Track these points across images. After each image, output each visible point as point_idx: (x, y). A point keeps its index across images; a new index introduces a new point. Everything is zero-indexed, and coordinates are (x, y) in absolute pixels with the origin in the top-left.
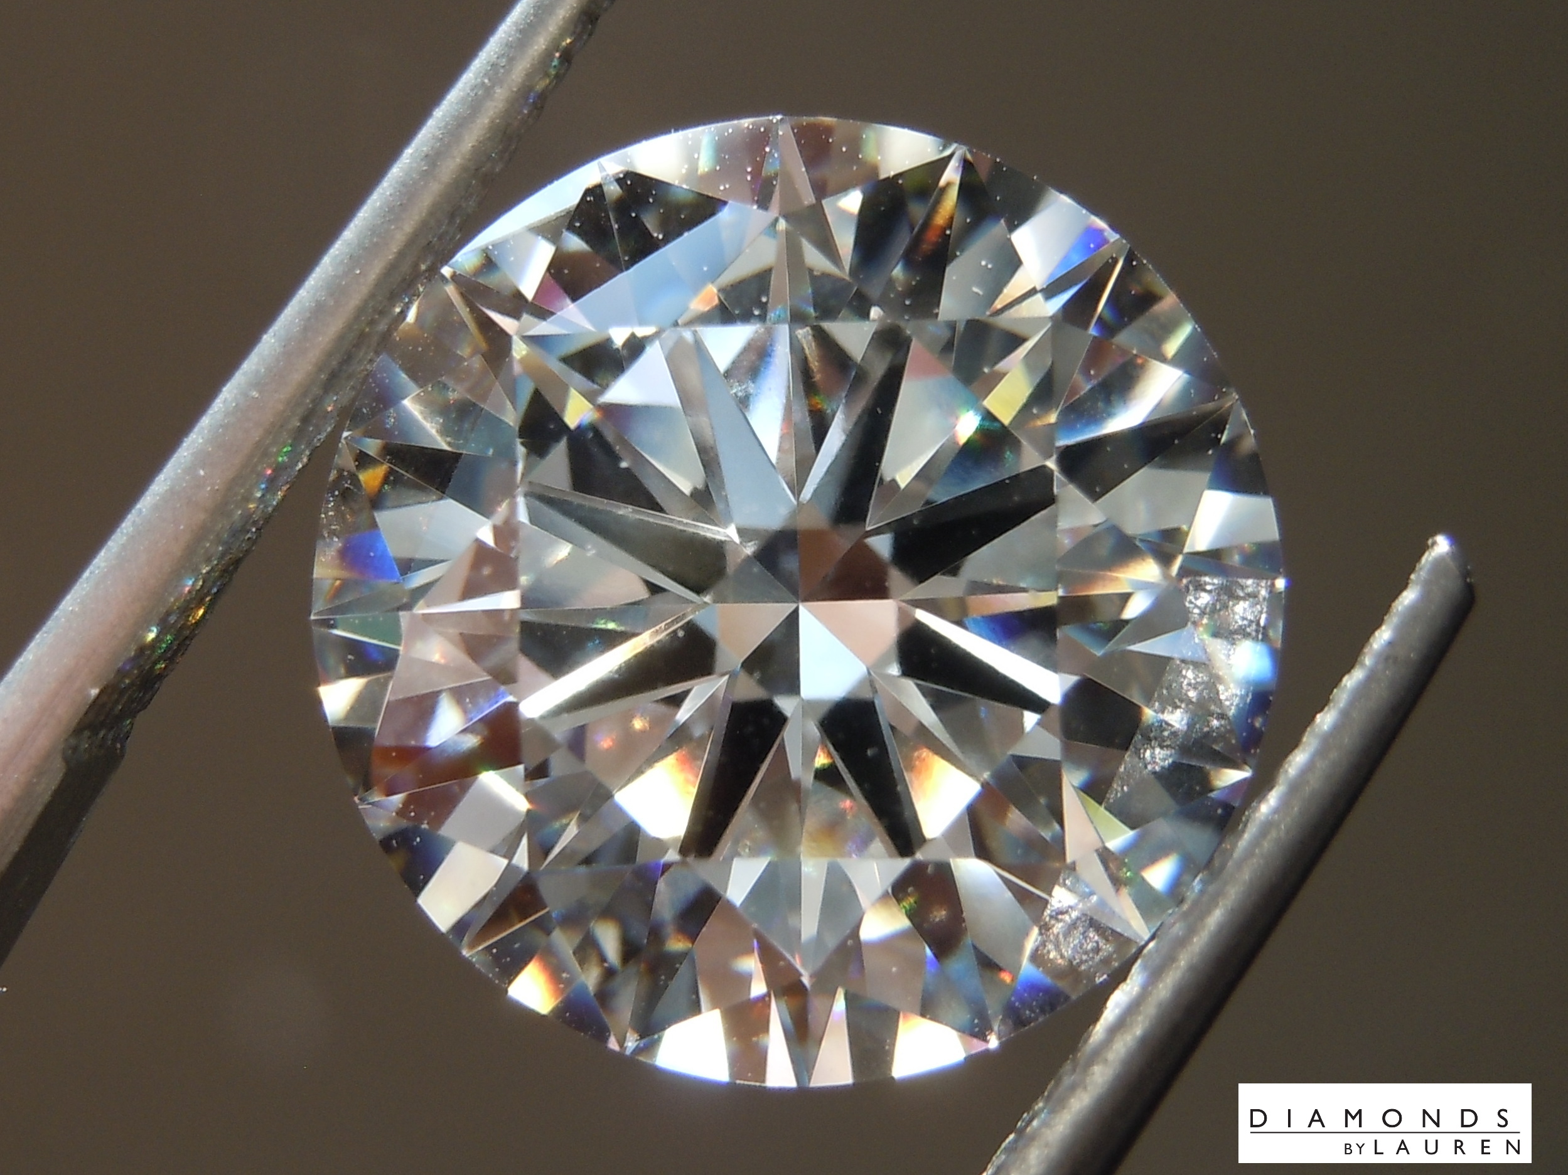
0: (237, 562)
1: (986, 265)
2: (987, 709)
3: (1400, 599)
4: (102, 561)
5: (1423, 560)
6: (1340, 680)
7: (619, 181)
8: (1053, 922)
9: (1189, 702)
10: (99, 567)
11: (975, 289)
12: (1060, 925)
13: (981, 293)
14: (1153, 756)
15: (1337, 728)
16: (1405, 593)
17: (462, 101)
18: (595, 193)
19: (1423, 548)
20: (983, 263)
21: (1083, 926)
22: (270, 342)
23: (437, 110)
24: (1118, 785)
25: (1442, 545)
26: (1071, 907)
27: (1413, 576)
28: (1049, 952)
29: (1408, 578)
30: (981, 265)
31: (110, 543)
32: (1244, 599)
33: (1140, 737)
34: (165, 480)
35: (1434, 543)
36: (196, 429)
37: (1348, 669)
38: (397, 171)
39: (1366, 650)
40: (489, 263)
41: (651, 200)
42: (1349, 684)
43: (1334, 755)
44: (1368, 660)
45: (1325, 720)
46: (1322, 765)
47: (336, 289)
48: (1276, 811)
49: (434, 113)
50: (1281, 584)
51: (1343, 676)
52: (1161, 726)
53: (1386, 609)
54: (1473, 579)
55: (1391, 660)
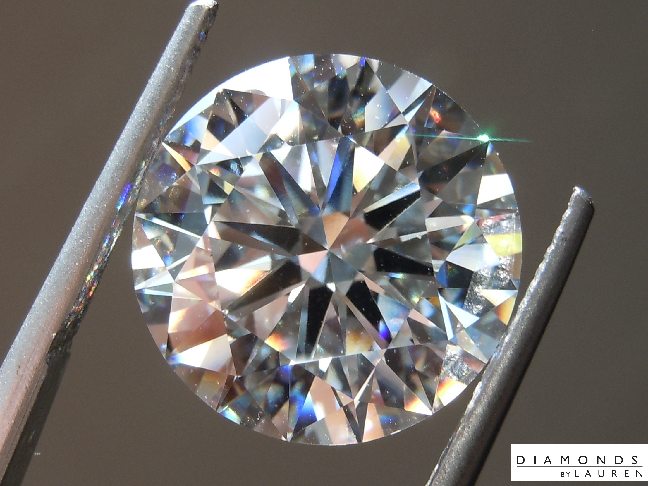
1: (380, 106)
3: (565, 214)
4: (48, 282)
5: (572, 195)
6: (547, 249)
8: (449, 362)
11: (376, 117)
12: (452, 362)
13: (379, 118)
15: (546, 269)
16: (566, 211)
19: (572, 191)
20: (378, 105)
21: (461, 362)
24: (466, 303)
25: (578, 191)
26: (455, 355)
27: (569, 204)
28: (449, 373)
29: (567, 205)
32: (506, 220)
33: (473, 282)
35: (575, 190)
37: (549, 245)
39: (554, 237)
42: (549, 251)
44: (555, 241)
45: (542, 267)
46: (543, 285)
52: (480, 276)
53: (560, 219)
54: (593, 202)
55: (564, 240)
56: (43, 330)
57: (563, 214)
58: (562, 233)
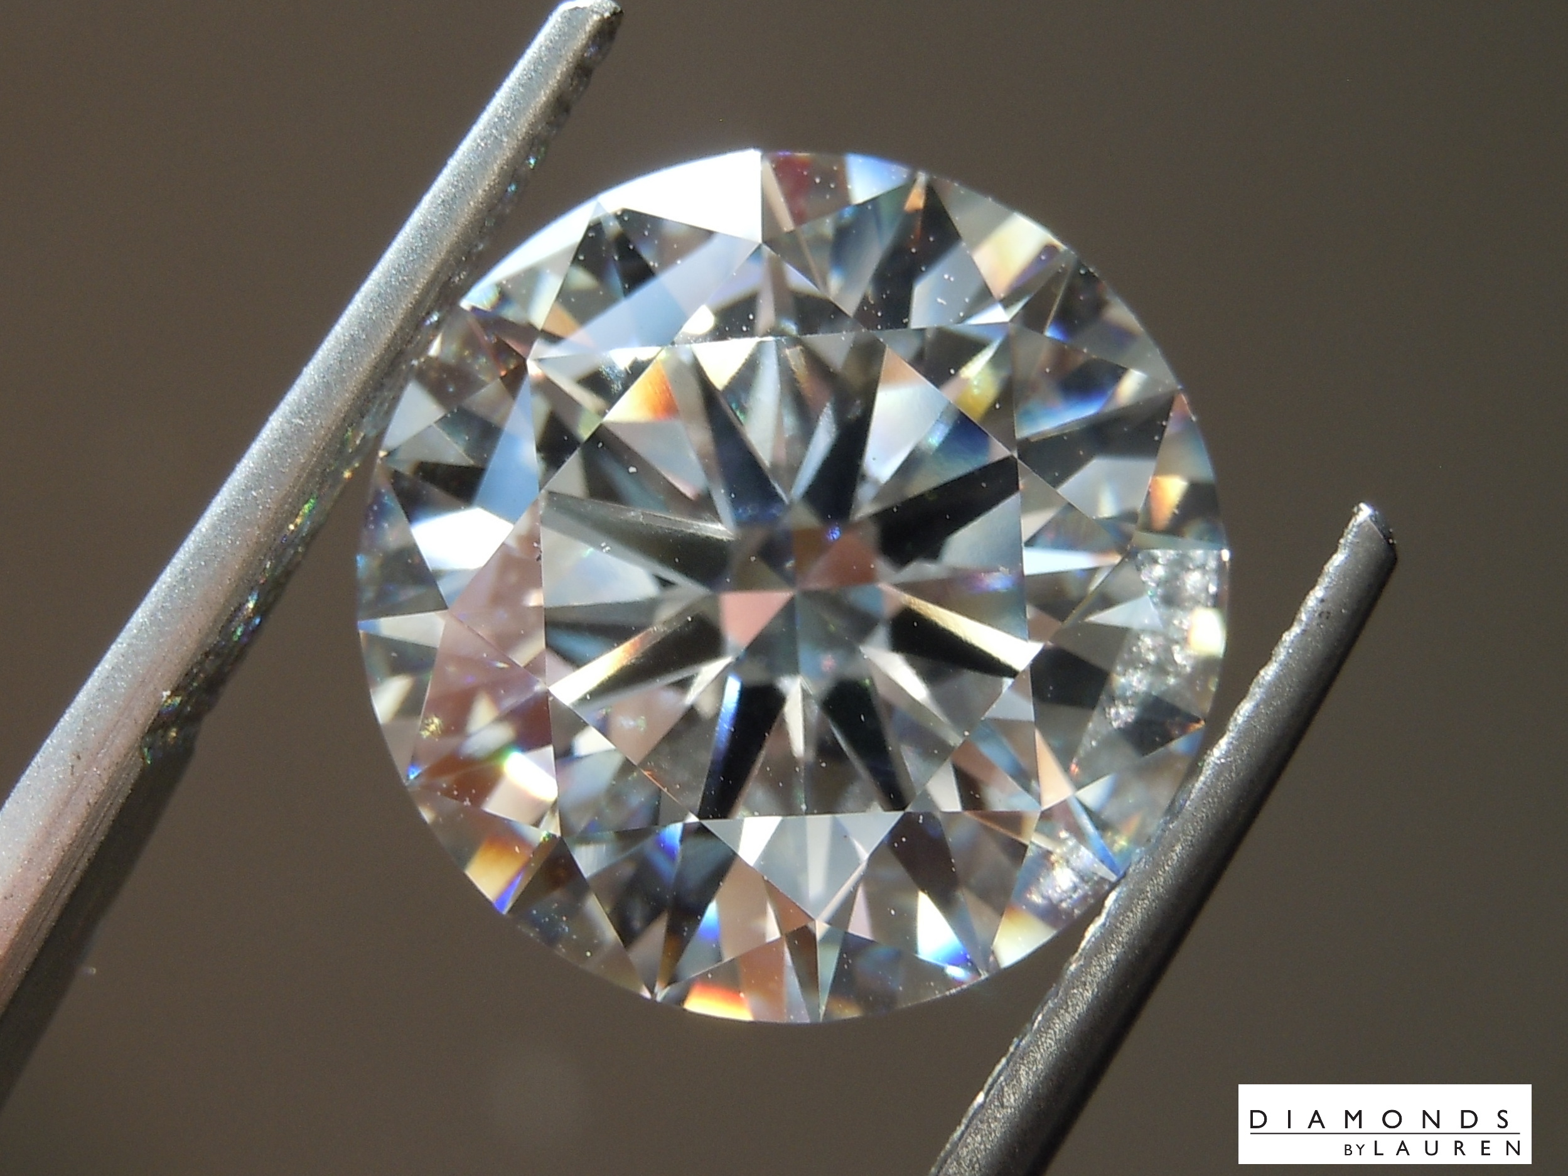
0: (288, 574)
1: (949, 279)
2: (970, 678)
3: (1331, 562)
5: (1350, 525)
6: (1281, 636)
7: (619, 217)
9: (1147, 664)
10: (165, 583)
11: (939, 300)
13: (945, 303)
14: (1117, 713)
15: (1278, 678)
16: (1335, 557)
17: (474, 150)
18: (596, 228)
19: (1351, 515)
20: (946, 276)
22: (310, 375)
23: (451, 160)
24: (1087, 741)
25: (1365, 513)
27: (1342, 541)
29: (1338, 542)
30: (945, 279)
31: (175, 561)
32: (1194, 570)
33: (1105, 698)
34: (221, 501)
35: (1359, 510)
36: (247, 456)
37: (1288, 627)
38: (417, 217)
39: (1302, 609)
40: (504, 296)
41: (646, 233)
42: (1288, 639)
43: (1277, 703)
44: (1303, 617)
45: (1269, 673)
47: (368, 326)
48: (1226, 755)
49: (449, 162)
50: (1226, 555)
51: (1283, 632)
52: (1124, 686)
53: (1318, 571)
54: (1395, 542)
55: (1324, 616)
56: (143, 681)
57: (1326, 562)
58: (1322, 601)
